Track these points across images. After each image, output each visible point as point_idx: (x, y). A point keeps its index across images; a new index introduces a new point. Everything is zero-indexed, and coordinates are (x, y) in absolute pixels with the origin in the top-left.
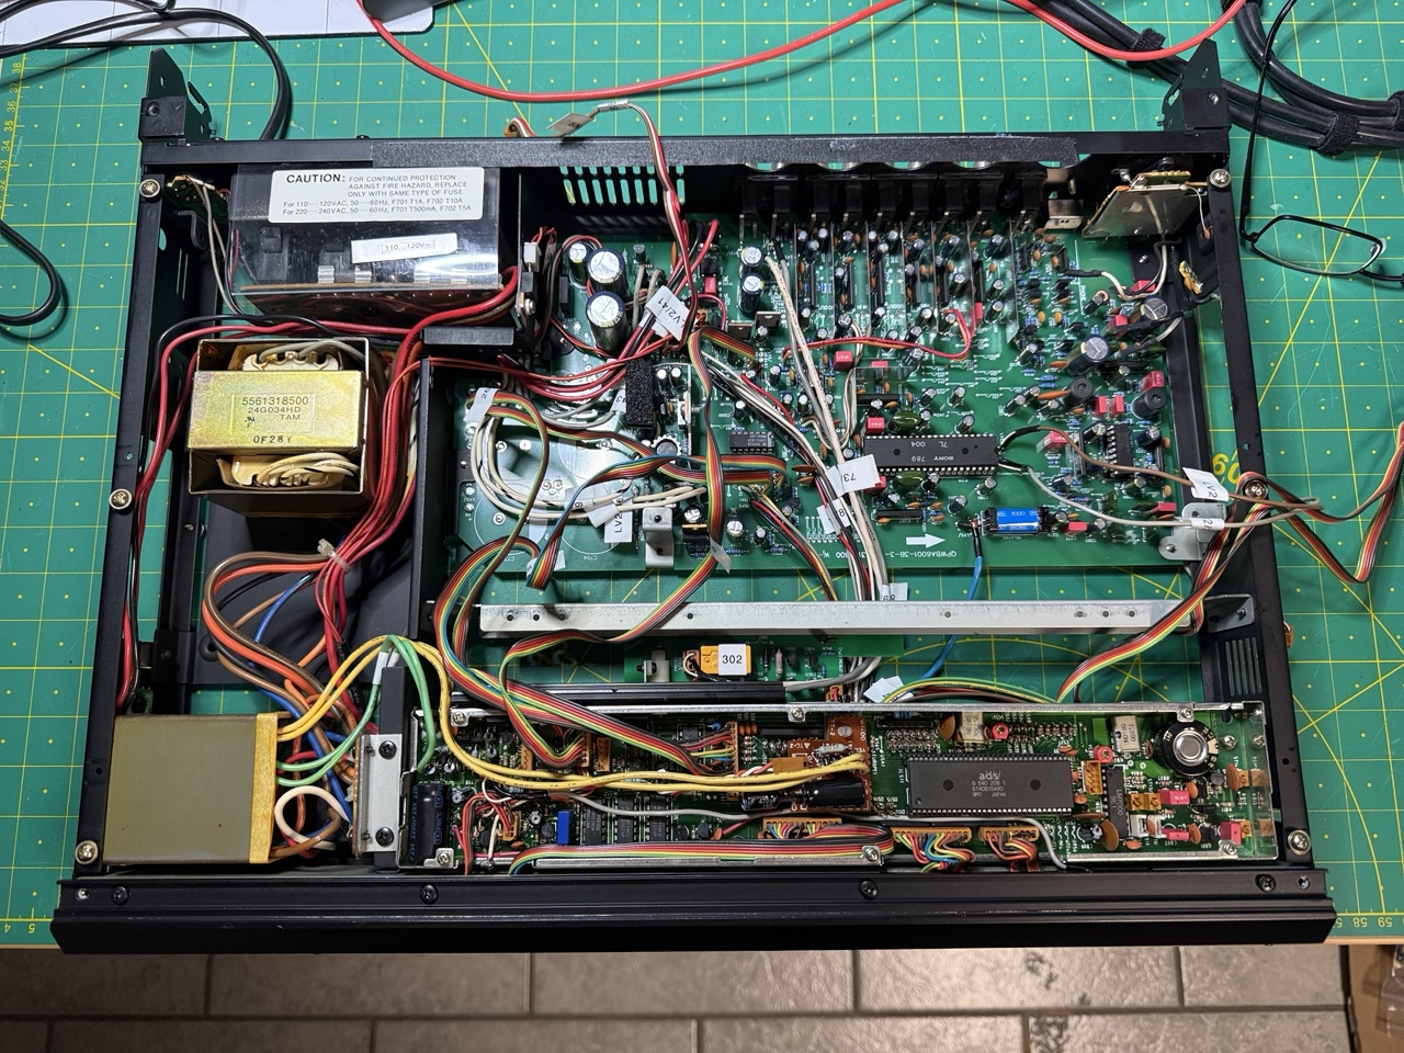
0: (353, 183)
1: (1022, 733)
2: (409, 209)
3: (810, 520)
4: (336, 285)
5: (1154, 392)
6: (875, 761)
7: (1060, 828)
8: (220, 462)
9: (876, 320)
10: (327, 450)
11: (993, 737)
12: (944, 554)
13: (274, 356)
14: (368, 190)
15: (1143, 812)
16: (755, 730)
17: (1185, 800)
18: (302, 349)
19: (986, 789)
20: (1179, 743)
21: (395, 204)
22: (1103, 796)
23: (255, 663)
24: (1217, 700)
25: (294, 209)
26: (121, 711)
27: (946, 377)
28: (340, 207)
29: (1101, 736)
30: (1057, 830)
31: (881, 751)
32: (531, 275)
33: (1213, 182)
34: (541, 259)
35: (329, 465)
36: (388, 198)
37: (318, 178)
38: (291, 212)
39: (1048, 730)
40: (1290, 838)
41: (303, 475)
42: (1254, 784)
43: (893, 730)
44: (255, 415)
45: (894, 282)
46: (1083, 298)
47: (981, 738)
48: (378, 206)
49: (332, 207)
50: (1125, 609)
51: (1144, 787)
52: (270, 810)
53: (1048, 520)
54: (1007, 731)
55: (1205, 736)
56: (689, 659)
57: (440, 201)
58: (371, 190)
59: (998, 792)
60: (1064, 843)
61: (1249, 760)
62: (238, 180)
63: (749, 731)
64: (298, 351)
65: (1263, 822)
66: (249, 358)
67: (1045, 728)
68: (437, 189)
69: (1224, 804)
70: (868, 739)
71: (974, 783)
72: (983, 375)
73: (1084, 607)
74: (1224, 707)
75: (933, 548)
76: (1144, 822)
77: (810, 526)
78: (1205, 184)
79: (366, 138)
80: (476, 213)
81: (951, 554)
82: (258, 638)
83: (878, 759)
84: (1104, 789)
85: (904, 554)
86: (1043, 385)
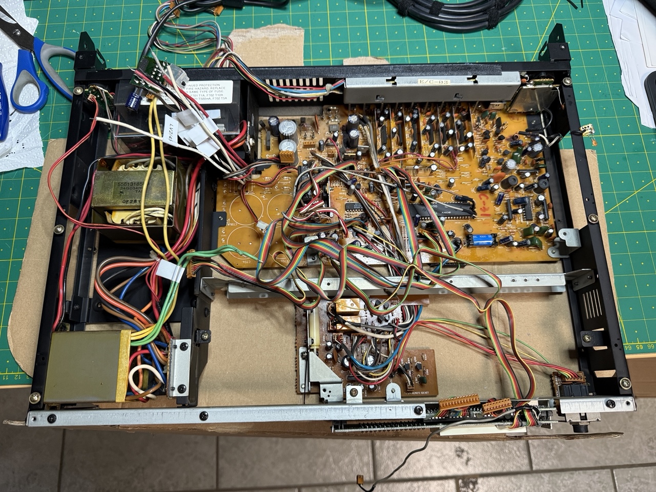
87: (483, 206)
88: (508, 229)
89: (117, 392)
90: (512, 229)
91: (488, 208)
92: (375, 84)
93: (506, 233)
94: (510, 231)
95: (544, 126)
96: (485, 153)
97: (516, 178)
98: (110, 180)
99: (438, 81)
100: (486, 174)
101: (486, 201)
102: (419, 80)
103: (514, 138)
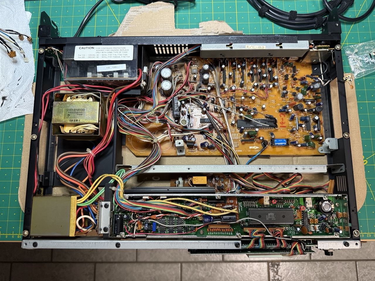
0: (97, 49)
1: (280, 202)
2: (113, 57)
4: (92, 78)
6: (239, 209)
8: (60, 126)
10: (90, 123)
11: (272, 203)
13: (75, 97)
15: (313, 224)
18: (83, 96)
19: (270, 218)
20: (324, 205)
21: (109, 56)
22: (302, 219)
23: (70, 182)
24: (334, 193)
25: (81, 56)
26: (35, 195)
28: (94, 56)
29: (302, 203)
30: (289, 228)
31: (241, 207)
32: (145, 75)
33: (336, 48)
35: (90, 128)
36: (107, 54)
39: (287, 201)
40: (354, 232)
41: (83, 130)
42: (344, 217)
43: (245, 201)
44: (70, 114)
47: (269, 203)
48: (104, 56)
49: (91, 56)
50: (309, 167)
51: (313, 217)
52: (75, 222)
55: (331, 203)
57: (121, 55)
58: (102, 51)
59: (273, 218)
60: (291, 232)
61: (343, 210)
62: (65, 48)
63: (205, 200)
65: (346, 227)
66: (68, 98)
68: (120, 51)
69: (335, 222)
70: (238, 203)
71: (267, 216)
73: (298, 167)
74: (336, 195)
76: (313, 227)
80: (131, 58)
82: (71, 175)
84: (302, 217)
87: (282, 121)
88: (296, 136)
89: (70, 231)
90: (298, 136)
91: (285, 122)
92: (220, 48)
93: (294, 138)
94: (297, 137)
95: (322, 73)
96: (285, 89)
97: (302, 105)
98: (61, 107)
99: (258, 46)
100: (285, 101)
101: (284, 118)
102: (246, 46)
103: (303, 79)
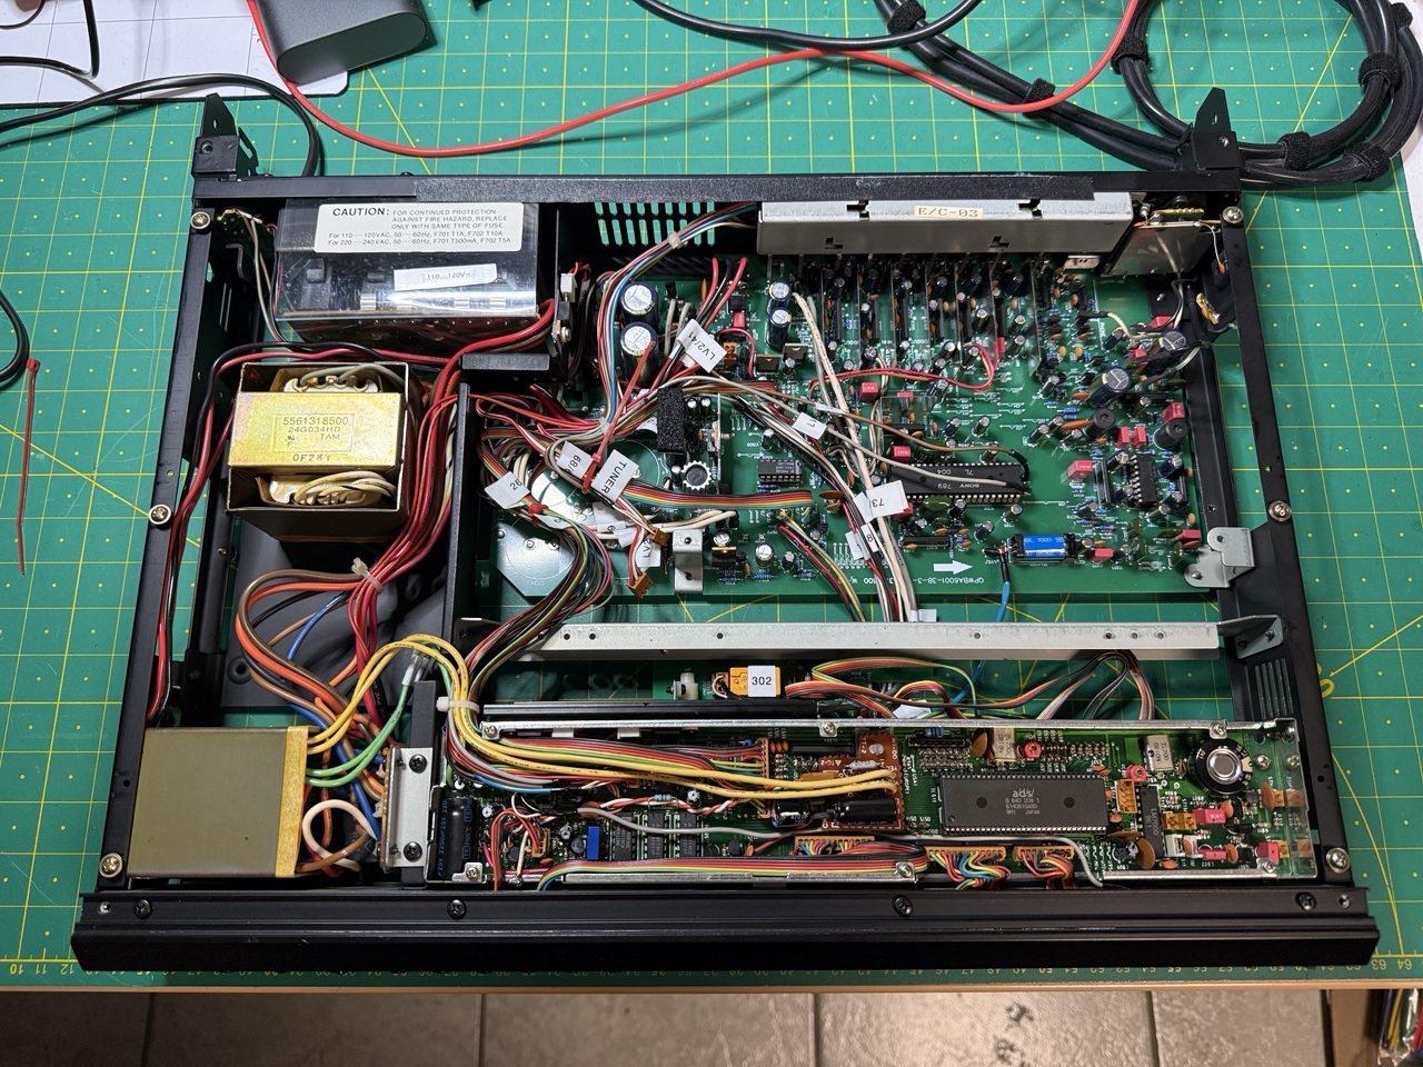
0: (397, 216)
1: (1054, 752)
2: (450, 241)
3: (838, 547)
4: (378, 312)
5: (1175, 423)
6: (907, 780)
7: (1095, 848)
8: (258, 480)
9: (901, 353)
10: (363, 468)
11: (1026, 756)
12: (971, 580)
13: (315, 380)
14: (411, 223)
15: (1178, 832)
16: (786, 747)
17: (1220, 819)
18: (342, 373)
19: (1019, 806)
20: (1212, 762)
21: (437, 237)
22: (1138, 816)
23: (286, 680)
24: (1248, 719)
25: (339, 239)
26: (152, 723)
27: (970, 408)
28: (384, 239)
29: (1133, 755)
30: (1092, 851)
31: (913, 770)
32: (568, 305)
33: (1226, 218)
34: (577, 290)
35: (367, 483)
36: (431, 231)
37: (363, 211)
38: (336, 243)
39: (1080, 749)
40: (1328, 856)
41: (341, 493)
42: (1290, 804)
43: (925, 748)
44: (294, 434)
45: (918, 319)
46: (1103, 334)
47: (1013, 756)
48: (420, 238)
49: (376, 238)
50: (1153, 631)
51: (1178, 807)
52: (297, 823)
53: (1074, 547)
54: (1039, 749)
55: (1238, 754)
56: (718, 681)
57: (481, 234)
58: (414, 223)
59: (1032, 809)
60: (1100, 864)
61: (1284, 780)
62: (285, 214)
63: (779, 748)
64: (338, 375)
65: (1301, 843)
66: (291, 381)
67: (1077, 747)
68: (478, 222)
69: (1260, 825)
70: (900, 758)
71: (1007, 801)
72: (1007, 407)
73: (1114, 629)
74: (1257, 726)
75: (960, 575)
76: (1180, 842)
77: (838, 552)
78: (1219, 222)
79: (410, 174)
80: (515, 245)
81: (978, 580)
82: (290, 656)
83: (910, 779)
84: (1139, 808)
85: (931, 580)
86: (1066, 417)
89: (278, 856)
92: (824, 215)
99: (957, 209)
102: (917, 209)
